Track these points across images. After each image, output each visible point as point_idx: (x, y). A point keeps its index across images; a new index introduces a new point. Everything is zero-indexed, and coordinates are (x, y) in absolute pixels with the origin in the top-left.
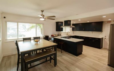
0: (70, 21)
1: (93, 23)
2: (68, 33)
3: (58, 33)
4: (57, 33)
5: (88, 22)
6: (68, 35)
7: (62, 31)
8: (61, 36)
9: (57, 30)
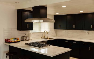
0: (45, 8)
1: (90, 15)
3: (23, 35)
4: (19, 34)
5: (81, 12)
6: (46, 37)
8: (29, 40)
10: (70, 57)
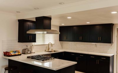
1: (97, 26)
2: (50, 46)
3: (25, 47)
5: (88, 23)
6: (50, 50)
7: (34, 41)
8: (31, 53)
9: (20, 41)
10: (76, 71)
